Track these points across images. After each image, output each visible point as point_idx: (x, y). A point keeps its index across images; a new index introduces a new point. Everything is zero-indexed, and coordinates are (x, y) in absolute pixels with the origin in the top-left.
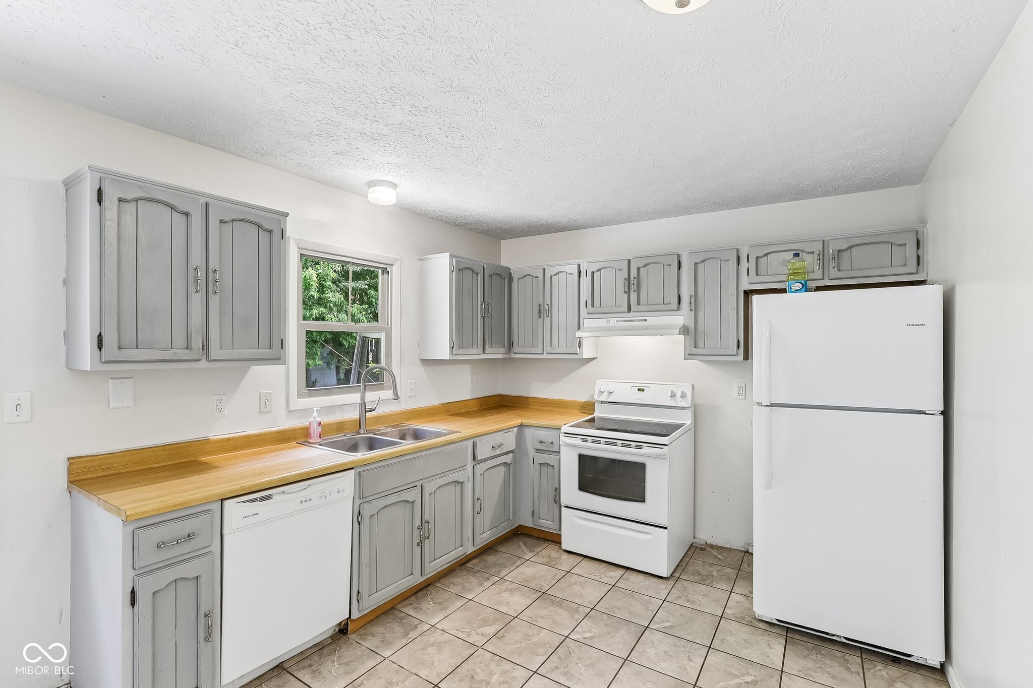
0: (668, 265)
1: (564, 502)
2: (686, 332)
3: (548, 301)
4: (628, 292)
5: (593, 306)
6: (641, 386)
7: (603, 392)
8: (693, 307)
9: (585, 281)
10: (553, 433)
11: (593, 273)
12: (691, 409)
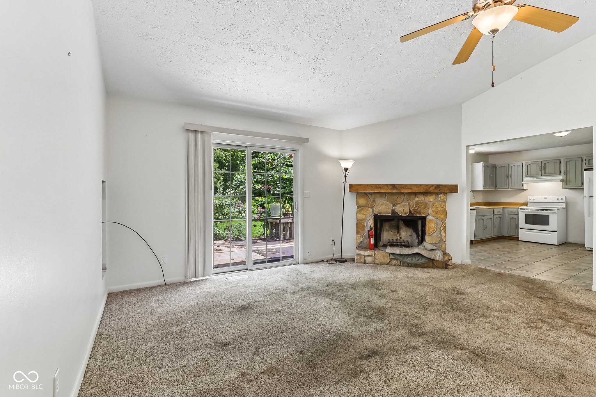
0: (556, 162)
1: (520, 227)
2: (563, 181)
3: (510, 173)
4: (541, 170)
5: (528, 174)
6: (546, 197)
7: (531, 199)
8: (565, 174)
9: (525, 168)
10: (516, 209)
11: (528, 165)
12: (565, 203)
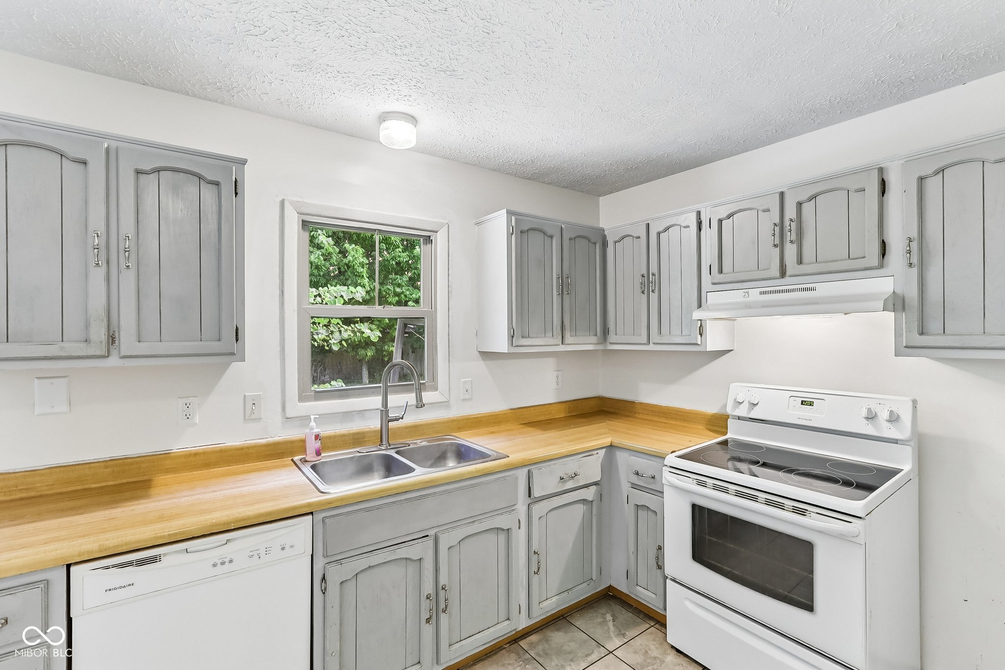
0: (857, 191)
1: (669, 570)
2: (899, 306)
3: (654, 268)
4: (781, 246)
5: (721, 271)
6: (808, 396)
7: (740, 403)
8: (915, 260)
9: (709, 236)
10: (653, 464)
11: (720, 221)
12: (912, 443)
